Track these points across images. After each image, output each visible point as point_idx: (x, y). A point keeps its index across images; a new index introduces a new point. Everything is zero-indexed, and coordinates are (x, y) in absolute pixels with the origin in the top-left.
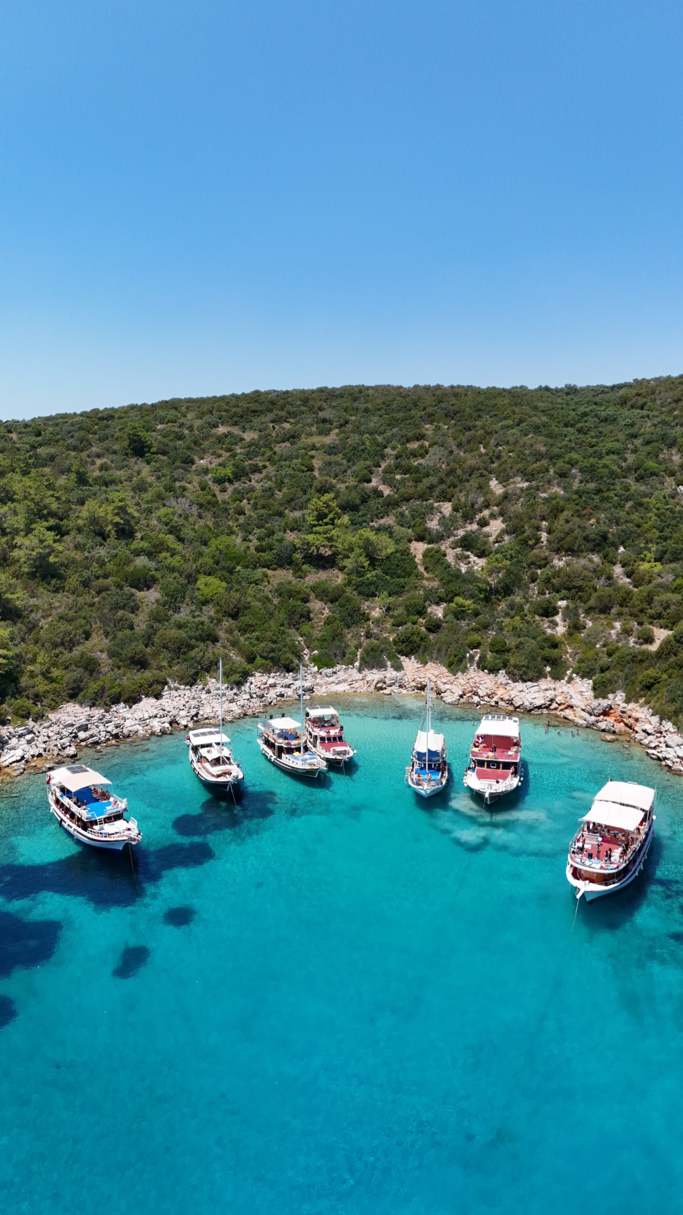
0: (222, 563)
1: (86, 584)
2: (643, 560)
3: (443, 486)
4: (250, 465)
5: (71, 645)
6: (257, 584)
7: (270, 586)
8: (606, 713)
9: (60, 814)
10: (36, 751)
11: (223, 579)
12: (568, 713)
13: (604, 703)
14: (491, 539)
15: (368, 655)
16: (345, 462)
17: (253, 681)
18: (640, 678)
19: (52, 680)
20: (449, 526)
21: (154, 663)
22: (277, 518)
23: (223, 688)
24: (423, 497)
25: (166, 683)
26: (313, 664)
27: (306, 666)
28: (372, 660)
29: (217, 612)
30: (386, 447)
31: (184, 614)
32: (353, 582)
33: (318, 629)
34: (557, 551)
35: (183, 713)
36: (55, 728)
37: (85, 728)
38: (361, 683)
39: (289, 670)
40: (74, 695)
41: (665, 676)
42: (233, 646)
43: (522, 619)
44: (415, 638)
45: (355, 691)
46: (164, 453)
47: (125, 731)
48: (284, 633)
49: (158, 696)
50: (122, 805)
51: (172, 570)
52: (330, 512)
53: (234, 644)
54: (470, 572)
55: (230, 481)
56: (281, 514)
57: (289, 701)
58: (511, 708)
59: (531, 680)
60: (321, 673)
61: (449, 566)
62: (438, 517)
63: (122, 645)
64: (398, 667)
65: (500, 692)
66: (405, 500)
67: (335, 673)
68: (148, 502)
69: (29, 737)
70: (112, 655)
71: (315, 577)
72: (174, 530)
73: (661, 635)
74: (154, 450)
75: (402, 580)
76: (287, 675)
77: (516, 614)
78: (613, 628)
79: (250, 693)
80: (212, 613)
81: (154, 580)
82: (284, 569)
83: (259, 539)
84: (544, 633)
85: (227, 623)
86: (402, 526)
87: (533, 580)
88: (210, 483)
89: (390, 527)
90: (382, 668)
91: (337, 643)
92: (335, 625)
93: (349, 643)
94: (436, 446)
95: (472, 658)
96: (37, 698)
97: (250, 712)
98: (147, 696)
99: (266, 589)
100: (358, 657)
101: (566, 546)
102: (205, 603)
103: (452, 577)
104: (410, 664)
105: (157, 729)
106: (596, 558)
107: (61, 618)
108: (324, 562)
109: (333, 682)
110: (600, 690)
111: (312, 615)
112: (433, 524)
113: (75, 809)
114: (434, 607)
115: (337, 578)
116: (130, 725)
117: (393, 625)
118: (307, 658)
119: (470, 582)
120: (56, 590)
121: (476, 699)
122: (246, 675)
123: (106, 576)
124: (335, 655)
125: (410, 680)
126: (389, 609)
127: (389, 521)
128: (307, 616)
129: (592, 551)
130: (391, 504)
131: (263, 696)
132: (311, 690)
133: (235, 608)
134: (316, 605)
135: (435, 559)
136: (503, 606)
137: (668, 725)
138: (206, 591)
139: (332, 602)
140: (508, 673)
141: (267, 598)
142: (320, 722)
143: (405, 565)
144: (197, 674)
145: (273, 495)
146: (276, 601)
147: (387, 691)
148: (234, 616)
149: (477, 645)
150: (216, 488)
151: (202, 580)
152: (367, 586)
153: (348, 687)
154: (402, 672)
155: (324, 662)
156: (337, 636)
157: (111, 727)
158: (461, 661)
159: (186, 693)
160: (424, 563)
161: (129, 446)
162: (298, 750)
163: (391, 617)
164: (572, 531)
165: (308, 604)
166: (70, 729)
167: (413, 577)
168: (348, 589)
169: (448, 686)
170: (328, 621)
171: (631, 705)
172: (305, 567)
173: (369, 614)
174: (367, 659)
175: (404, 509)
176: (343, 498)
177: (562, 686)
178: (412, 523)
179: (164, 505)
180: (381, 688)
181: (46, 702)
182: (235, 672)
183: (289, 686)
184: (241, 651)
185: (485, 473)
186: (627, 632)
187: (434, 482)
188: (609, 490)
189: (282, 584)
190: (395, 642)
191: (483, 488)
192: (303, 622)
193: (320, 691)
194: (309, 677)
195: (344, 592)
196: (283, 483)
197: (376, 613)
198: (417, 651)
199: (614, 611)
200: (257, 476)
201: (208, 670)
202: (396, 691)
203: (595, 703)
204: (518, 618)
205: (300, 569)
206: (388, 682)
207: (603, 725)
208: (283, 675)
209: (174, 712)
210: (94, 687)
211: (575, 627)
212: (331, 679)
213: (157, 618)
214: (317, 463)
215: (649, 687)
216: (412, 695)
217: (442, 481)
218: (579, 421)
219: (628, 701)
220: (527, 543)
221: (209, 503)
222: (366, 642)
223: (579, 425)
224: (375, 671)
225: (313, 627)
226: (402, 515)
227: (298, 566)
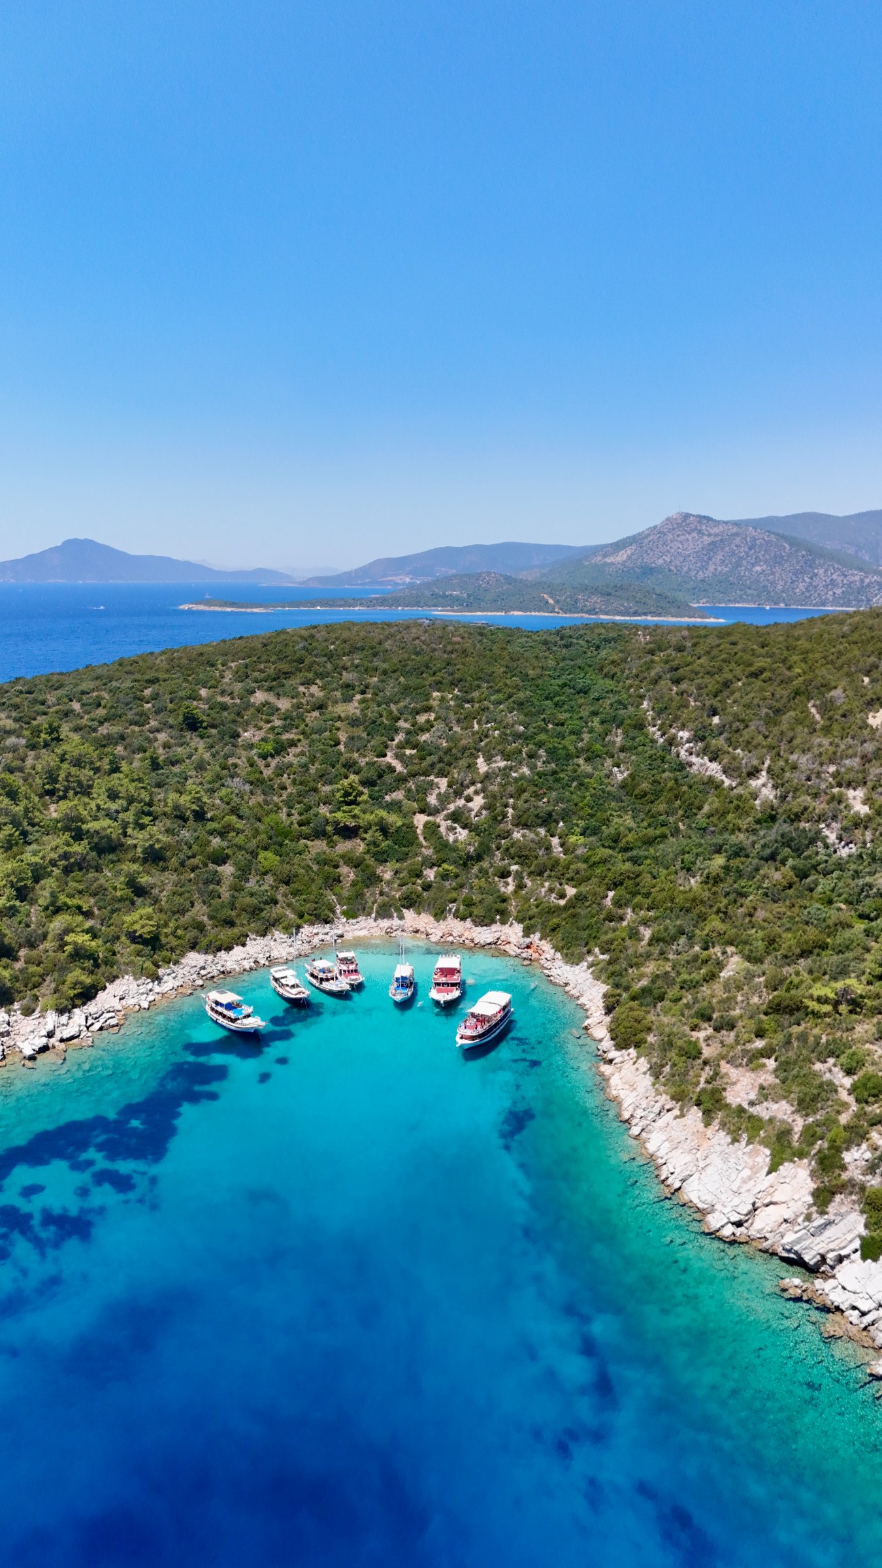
0: (275, 839)
1: (182, 864)
2: (573, 834)
3: (441, 765)
4: (288, 740)
5: (182, 911)
6: (301, 854)
7: (310, 855)
8: (528, 947)
9: (215, 1016)
10: (179, 984)
11: (277, 853)
12: (507, 948)
13: (527, 940)
14: (473, 813)
15: (381, 908)
16: (364, 735)
17: (304, 931)
18: (550, 924)
19: (179, 938)
20: (444, 799)
21: (238, 922)
22: (312, 793)
23: (285, 937)
24: (426, 774)
25: (248, 936)
26: (343, 917)
27: (339, 918)
28: (384, 912)
29: (275, 881)
30: (399, 719)
31: (251, 884)
32: (371, 851)
33: (346, 889)
34: (517, 825)
35: (261, 956)
36: (187, 969)
37: (203, 968)
38: (376, 929)
39: (327, 922)
40: (193, 946)
41: (564, 923)
42: (289, 907)
43: (486, 880)
44: (414, 896)
45: (372, 936)
46: (214, 726)
47: (228, 969)
48: (322, 894)
49: (244, 945)
50: (250, 1010)
51: (240, 848)
52: (354, 790)
53: (289, 905)
54: (456, 841)
55: (272, 756)
56: (315, 790)
57: (327, 945)
58: (472, 945)
59: (486, 926)
60: (348, 923)
61: (441, 837)
62: (436, 791)
63: (216, 910)
64: (401, 917)
65: (467, 935)
66: (412, 776)
67: (358, 922)
68: (210, 783)
69: (174, 975)
70: (211, 918)
71: (344, 846)
72: (235, 811)
73: (571, 891)
74: (205, 724)
75: (406, 849)
76: (326, 926)
77: (483, 877)
78: (543, 886)
79: (302, 940)
80: (271, 882)
81: (228, 857)
82: (320, 840)
83: (300, 814)
84: (499, 891)
85: (283, 889)
86: (409, 800)
87: (498, 849)
88: (256, 758)
89: (400, 802)
90: (391, 918)
91: (359, 899)
92: (358, 887)
93: (368, 899)
94: (439, 721)
95: (450, 909)
96: (172, 950)
97: (303, 953)
98: (237, 945)
99: (308, 857)
100: (374, 910)
101: (523, 822)
102: (265, 873)
103: (443, 846)
104: (409, 914)
105: (247, 967)
106: (542, 831)
107: (174, 893)
108: (349, 833)
109: (357, 929)
110: (527, 932)
111: (341, 878)
112: (432, 800)
113: (226, 1012)
114: (429, 870)
115: (358, 847)
116: (230, 966)
117: (399, 885)
118: (338, 911)
119: (455, 851)
120: (164, 870)
121: (450, 939)
122: (298, 927)
123: (194, 856)
124: (358, 909)
125: (409, 926)
126: (396, 873)
127: (399, 795)
128: (338, 879)
129: (541, 825)
130: (402, 780)
131: (310, 942)
132: (341, 936)
133: (287, 876)
134: (344, 870)
135: (432, 829)
136: (475, 870)
137: (558, 955)
138: (266, 863)
139: (356, 867)
140: (472, 921)
141: (308, 866)
142: (345, 961)
143: (409, 836)
144: (267, 928)
145: (308, 770)
146: (315, 867)
147: (393, 935)
148: (287, 883)
149: (454, 901)
150: (261, 763)
151: (262, 855)
152: (381, 854)
153: (368, 933)
154: (404, 920)
155: (351, 915)
156: (359, 895)
157: (219, 967)
158: (443, 912)
159: (261, 941)
160: (423, 833)
161: (184, 721)
162: (332, 979)
163: (398, 878)
164: (529, 809)
165: (338, 870)
166: (195, 969)
167: (415, 846)
168: (367, 857)
169: (433, 930)
170: (354, 884)
171: (543, 942)
172: (335, 837)
173: (382, 877)
174: (380, 912)
175: (411, 784)
176: (364, 775)
177: (506, 929)
178: (417, 798)
179: (223, 785)
180: (390, 933)
181: (178, 952)
182: (292, 926)
183: (327, 934)
184: (294, 910)
185: (474, 752)
186: (551, 890)
187: (435, 759)
188: (563, 770)
189: (319, 853)
190: (400, 899)
191: (471, 766)
192: (336, 884)
193: (348, 936)
194: (341, 926)
195: (364, 860)
196: (315, 757)
197: (387, 876)
198: (414, 905)
199: (546, 874)
200: (292, 750)
201: (273, 925)
202: (399, 934)
203: (522, 940)
204: (483, 880)
205: (332, 841)
206: (394, 928)
207: (524, 955)
208: (323, 926)
209: (256, 955)
210: (204, 941)
211: (520, 886)
212: (355, 927)
213: (236, 888)
214: (342, 736)
215: (553, 930)
216: (410, 937)
217: (441, 760)
218: (557, 694)
219: (541, 939)
220: (497, 818)
221: (258, 780)
222: (380, 899)
223: (556, 699)
224: (385, 920)
225: (342, 888)
226: (409, 790)
227: (330, 837)
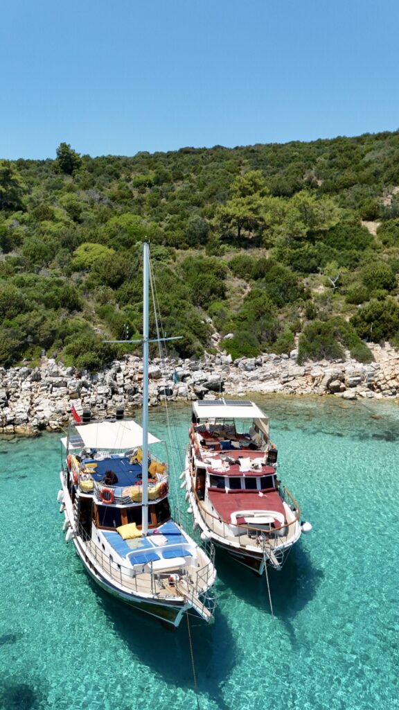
0: (118, 237)
6: (159, 260)
7: (176, 264)
11: (112, 247)
15: (312, 340)
17: (123, 367)
23: (64, 373)
26: (225, 352)
27: (214, 353)
28: (320, 347)
29: (93, 279)
32: (287, 256)
33: (234, 306)
38: (301, 381)
39: (184, 355)
42: (102, 318)
45: (292, 392)
51: (48, 234)
52: (257, 191)
53: (103, 315)
55: (151, 186)
57: (182, 401)
60: (237, 365)
62: (389, 197)
64: (366, 358)
66: (345, 187)
67: (259, 364)
71: (235, 255)
74: (83, 168)
75: (354, 252)
76: (181, 361)
79: (111, 385)
82: (196, 248)
85: (103, 291)
88: (132, 187)
90: (338, 357)
91: (263, 321)
92: (260, 299)
93: (282, 324)
99: (169, 266)
100: (297, 343)
102: (80, 269)
104: (384, 353)
108: (246, 242)
109: (256, 378)
111: (227, 294)
112: (385, 203)
117: (348, 302)
118: (215, 341)
124: (260, 340)
125: (388, 378)
126: (338, 284)
128: (221, 293)
131: (135, 391)
133: (117, 274)
134: (233, 283)
139: (256, 278)
142: (222, 437)
143: (357, 237)
144: (24, 347)
147: (349, 393)
148: (115, 285)
150: (135, 190)
152: (306, 258)
153: (281, 386)
154: (373, 364)
155: (240, 349)
156: (263, 314)
160: (380, 238)
161: (60, 165)
162: (134, 516)
163: (344, 293)
165: (224, 281)
167: (368, 250)
168: (280, 264)
170: (250, 297)
172: (223, 246)
173: (310, 291)
174: (312, 345)
175: (346, 193)
178: (357, 205)
180: (337, 389)
182: (90, 348)
183: (183, 378)
184: (111, 324)
187: (379, 168)
189: (191, 261)
190: (354, 322)
192: (214, 298)
193: (235, 389)
194: (218, 369)
195: (273, 267)
196: (205, 184)
197: (320, 290)
198: (393, 334)
200: (180, 183)
202: (363, 394)
205: (216, 249)
206: (349, 379)
208: (173, 360)
212: (252, 374)
216: (393, 401)
221: (122, 196)
222: (306, 324)
224: (324, 362)
225: (228, 306)
227: (215, 245)
